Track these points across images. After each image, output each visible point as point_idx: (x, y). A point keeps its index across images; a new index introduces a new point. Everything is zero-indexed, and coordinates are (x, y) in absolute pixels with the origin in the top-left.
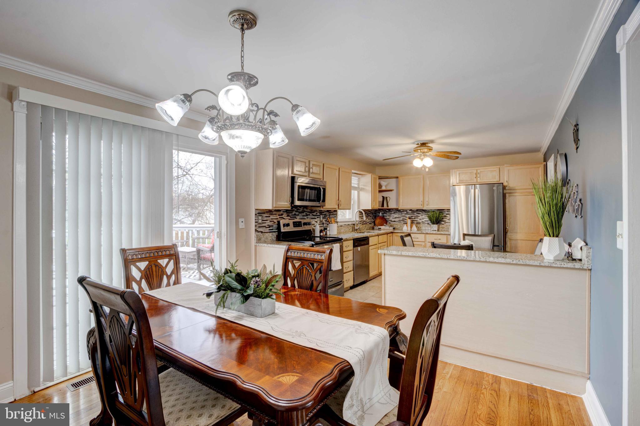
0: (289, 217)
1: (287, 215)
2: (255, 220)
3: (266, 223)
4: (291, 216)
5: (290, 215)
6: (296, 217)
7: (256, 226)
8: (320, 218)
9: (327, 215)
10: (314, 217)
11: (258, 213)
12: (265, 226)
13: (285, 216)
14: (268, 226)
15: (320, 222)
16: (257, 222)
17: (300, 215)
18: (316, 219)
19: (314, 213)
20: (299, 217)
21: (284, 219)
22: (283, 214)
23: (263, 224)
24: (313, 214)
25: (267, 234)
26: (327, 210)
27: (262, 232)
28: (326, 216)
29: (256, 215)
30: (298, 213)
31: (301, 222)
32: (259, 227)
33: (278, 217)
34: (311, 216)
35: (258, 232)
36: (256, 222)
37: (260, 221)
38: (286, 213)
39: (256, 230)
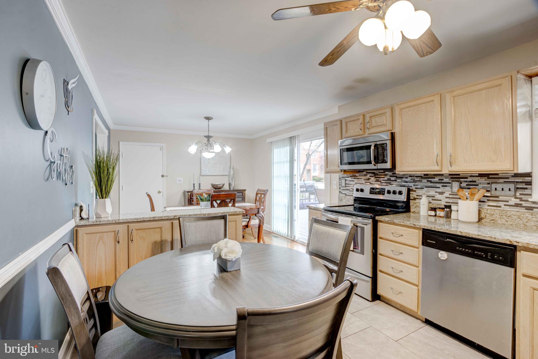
0: (380, 183)
1: (375, 180)
2: (339, 183)
3: (349, 186)
4: (382, 181)
5: (380, 180)
6: (392, 183)
7: (340, 188)
8: (452, 188)
9: (480, 183)
10: (432, 184)
11: (342, 177)
12: (349, 190)
13: (372, 181)
14: (352, 190)
15: (450, 194)
16: (341, 185)
17: (398, 181)
18: (439, 188)
19: (434, 178)
20: (396, 183)
21: (372, 184)
22: (370, 179)
23: (347, 187)
24: (430, 180)
25: (348, 197)
26: (479, 174)
27: (346, 195)
28: (477, 185)
29: (340, 179)
30: (395, 178)
31: (385, 189)
32: (343, 189)
33: (364, 182)
34: (425, 182)
35: (342, 194)
36: (339, 185)
37: (343, 185)
38: (374, 177)
39: (340, 192)
